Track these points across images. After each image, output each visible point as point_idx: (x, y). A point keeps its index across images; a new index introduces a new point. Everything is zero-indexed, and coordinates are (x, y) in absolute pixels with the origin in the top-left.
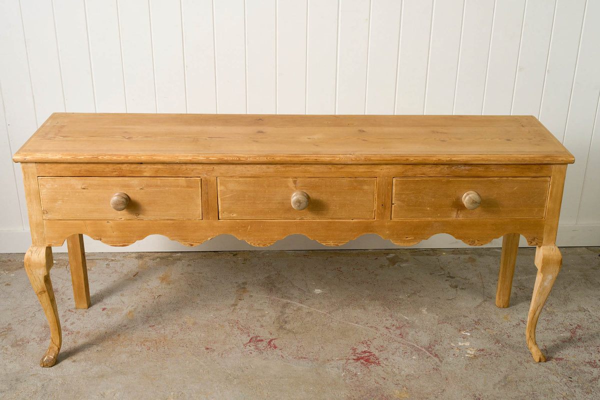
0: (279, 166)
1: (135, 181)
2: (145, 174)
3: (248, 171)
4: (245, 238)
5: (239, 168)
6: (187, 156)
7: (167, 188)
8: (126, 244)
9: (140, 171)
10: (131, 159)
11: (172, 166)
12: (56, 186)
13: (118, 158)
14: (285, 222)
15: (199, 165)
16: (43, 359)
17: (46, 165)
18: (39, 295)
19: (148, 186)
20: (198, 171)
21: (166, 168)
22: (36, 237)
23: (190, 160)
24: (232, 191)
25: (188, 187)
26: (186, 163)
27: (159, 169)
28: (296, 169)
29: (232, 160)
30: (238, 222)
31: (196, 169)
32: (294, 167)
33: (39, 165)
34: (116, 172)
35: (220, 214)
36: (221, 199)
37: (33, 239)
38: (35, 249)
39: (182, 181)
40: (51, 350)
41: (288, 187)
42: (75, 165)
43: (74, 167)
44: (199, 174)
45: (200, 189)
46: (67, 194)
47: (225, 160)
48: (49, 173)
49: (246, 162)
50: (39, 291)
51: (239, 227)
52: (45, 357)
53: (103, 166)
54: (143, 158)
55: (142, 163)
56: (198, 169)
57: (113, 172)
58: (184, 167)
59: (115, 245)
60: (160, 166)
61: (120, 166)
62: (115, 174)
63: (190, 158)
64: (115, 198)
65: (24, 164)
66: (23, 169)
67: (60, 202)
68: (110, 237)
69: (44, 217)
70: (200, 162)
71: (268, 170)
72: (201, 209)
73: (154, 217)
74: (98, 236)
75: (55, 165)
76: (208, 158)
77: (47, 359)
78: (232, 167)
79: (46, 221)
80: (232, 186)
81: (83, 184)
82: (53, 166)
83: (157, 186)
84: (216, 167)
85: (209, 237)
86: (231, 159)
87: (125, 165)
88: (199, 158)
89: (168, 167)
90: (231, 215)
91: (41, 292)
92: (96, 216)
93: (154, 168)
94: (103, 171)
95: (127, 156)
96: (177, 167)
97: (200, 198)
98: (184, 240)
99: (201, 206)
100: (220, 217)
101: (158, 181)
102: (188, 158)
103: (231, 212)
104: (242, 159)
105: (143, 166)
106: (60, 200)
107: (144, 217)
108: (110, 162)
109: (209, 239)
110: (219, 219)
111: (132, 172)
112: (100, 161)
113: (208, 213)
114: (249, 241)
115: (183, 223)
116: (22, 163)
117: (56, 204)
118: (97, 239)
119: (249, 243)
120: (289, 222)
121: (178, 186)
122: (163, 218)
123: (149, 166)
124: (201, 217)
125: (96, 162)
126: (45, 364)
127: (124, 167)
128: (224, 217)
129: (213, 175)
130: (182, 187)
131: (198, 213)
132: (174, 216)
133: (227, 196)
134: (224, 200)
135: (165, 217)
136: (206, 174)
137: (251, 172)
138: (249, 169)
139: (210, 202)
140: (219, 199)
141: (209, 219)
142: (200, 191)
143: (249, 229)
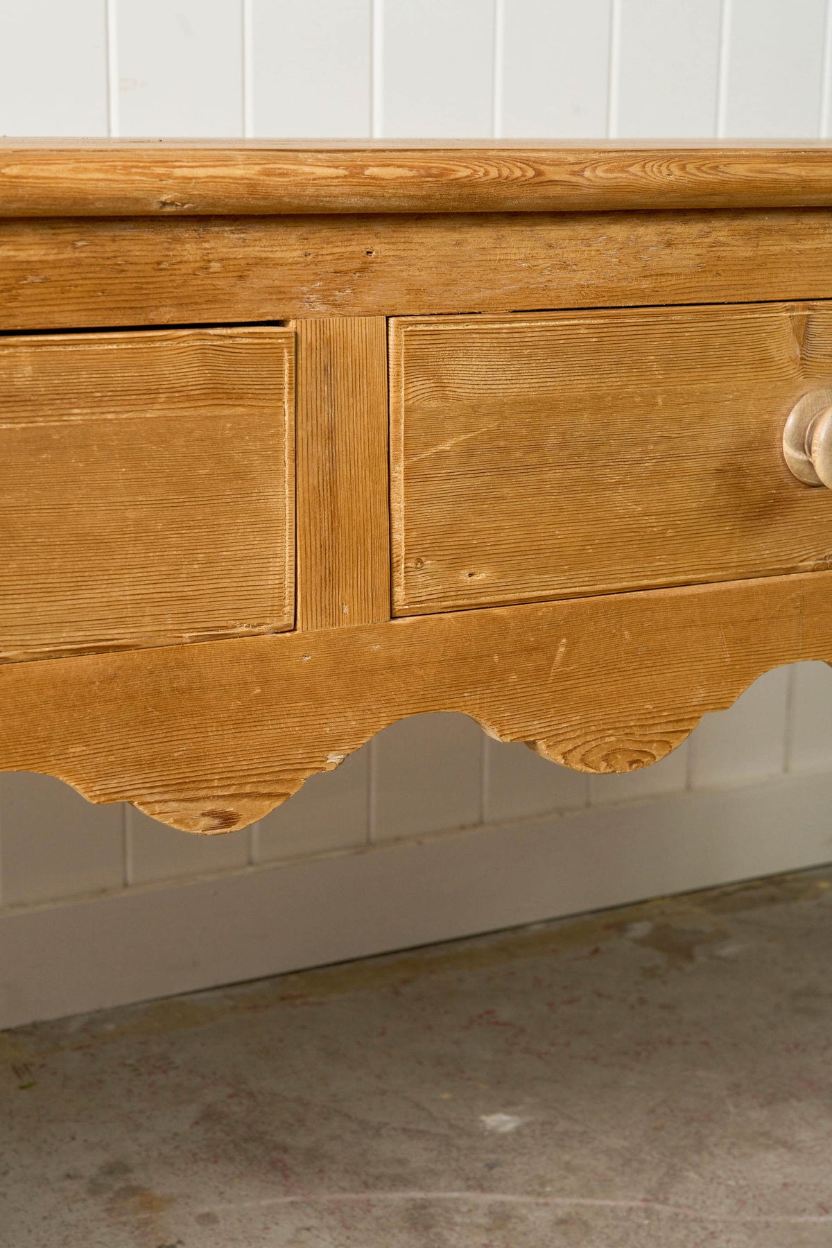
0: (721, 230)
3: (565, 266)
4: (537, 726)
6: (227, 161)
7: (78, 416)
11: (110, 248)
14: (747, 594)
15: (280, 233)
20: (275, 277)
21: (77, 263)
24: (475, 410)
25: (218, 392)
27: (28, 267)
28: (808, 245)
29: (499, 182)
30: (497, 621)
31: (261, 262)
32: (796, 237)
35: (400, 576)
36: (408, 478)
39: (177, 354)
41: (762, 362)
44: (281, 294)
45: (287, 407)
47: (458, 183)
49: (575, 199)
51: (503, 655)
56: (278, 264)
58: (190, 249)
60: (32, 250)
63: (252, 172)
70: (308, 197)
71: (668, 259)
72: (288, 550)
76: (356, 170)
78: (478, 238)
80: (475, 374)
84: (381, 246)
85: (332, 744)
86: (494, 173)
88: (307, 169)
89: (84, 249)
90: (463, 576)
96: (141, 248)
97: (287, 470)
98: (180, 786)
99: (288, 526)
100: (400, 593)
101: (20, 362)
102: (238, 172)
103: (458, 561)
104: (552, 173)
109: (334, 758)
110: (393, 618)
113: (330, 579)
114: (555, 739)
115: (180, 665)
119: (555, 756)
120: (765, 589)
121: (149, 394)
122: (47, 640)
124: (289, 609)
128: (423, 594)
129: (369, 299)
130: (177, 394)
131: (272, 580)
132: (119, 622)
133: (446, 447)
134: (427, 479)
135: (64, 635)
136: (325, 300)
137: (581, 278)
138: (569, 256)
139: (342, 493)
140: (398, 471)
141: (333, 614)
142: (287, 419)
143: (563, 664)
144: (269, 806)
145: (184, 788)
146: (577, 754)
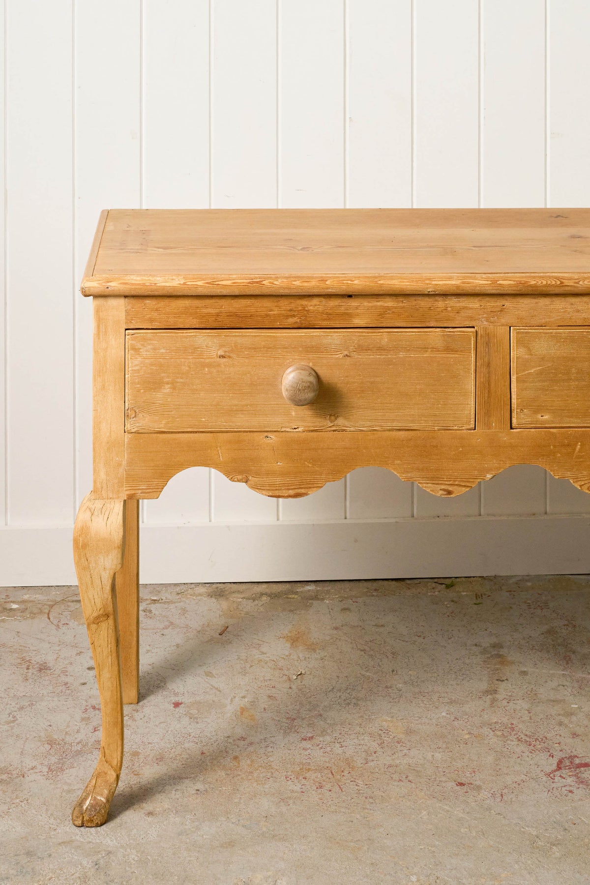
1: (334, 338)
2: (357, 322)
3: (578, 311)
4: (569, 474)
5: (559, 304)
6: (450, 278)
7: (402, 355)
8: (303, 491)
9: (343, 314)
10: (332, 285)
11: (414, 303)
12: (163, 351)
13: (306, 284)
15: (472, 299)
16: (81, 804)
17: (148, 301)
18: (94, 626)
19: (361, 349)
20: (470, 313)
21: (403, 307)
22: (102, 475)
23: (458, 287)
24: (543, 359)
25: (448, 349)
26: (445, 295)
27: (388, 308)
29: (546, 286)
30: (553, 434)
31: (465, 308)
33: (132, 301)
34: (294, 316)
35: (514, 414)
36: (518, 381)
37: (95, 482)
38: (98, 504)
39: (435, 336)
40: (99, 780)
42: (208, 302)
43: (206, 307)
44: (471, 318)
45: (473, 355)
46: (185, 368)
47: (531, 286)
48: (151, 320)
49: (576, 291)
50: (95, 614)
51: (554, 446)
52: (85, 799)
53: (267, 303)
54: (358, 284)
55: (350, 296)
56: (471, 308)
57: (287, 317)
58: (440, 303)
59: (277, 493)
60: (389, 303)
61: (304, 302)
62: (291, 321)
63: (458, 282)
64: (290, 377)
65: (101, 301)
66: (98, 311)
67: (167, 389)
68: (268, 473)
69: (128, 427)
70: (478, 290)
72: (473, 403)
73: (369, 423)
74: (241, 473)
75: (166, 301)
76: (494, 282)
77: (92, 805)
78: (543, 302)
79: (130, 436)
80: (543, 347)
81: (221, 346)
82: (162, 303)
83: (381, 349)
84: (508, 303)
85: (488, 471)
86: (545, 282)
87: (315, 301)
88: (477, 281)
89: (406, 303)
90: (539, 416)
91: (98, 617)
92: (241, 421)
93: (376, 307)
94: (267, 315)
95: (323, 280)
96: (424, 303)
97: (473, 376)
98: (432, 479)
99: (473, 395)
100: (514, 421)
101: (383, 337)
102: (453, 282)
103: (536, 411)
104: (566, 283)
105: (354, 303)
106: (168, 383)
107: (347, 423)
108: (287, 292)
109: (489, 476)
110: (511, 428)
111: (329, 316)
112: (265, 291)
113: (488, 414)
114: (577, 479)
115: (433, 438)
116: (96, 296)
117: (159, 395)
118: (239, 481)
119: (577, 486)
121: (425, 349)
122: (389, 425)
123: (366, 303)
124: (473, 422)
125: (257, 292)
126: (86, 818)
127: (313, 305)
128: (523, 421)
129: (503, 321)
130: (435, 349)
131: (466, 412)
132: (413, 421)
133: (532, 371)
134: (524, 381)
135: (394, 424)
136: (487, 321)
137: (584, 315)
138: (580, 308)
139: (493, 385)
140: (514, 378)
141: (489, 427)
142: (473, 359)
143: (579, 452)
144: (464, 490)
145: (434, 479)
146: (586, 486)
